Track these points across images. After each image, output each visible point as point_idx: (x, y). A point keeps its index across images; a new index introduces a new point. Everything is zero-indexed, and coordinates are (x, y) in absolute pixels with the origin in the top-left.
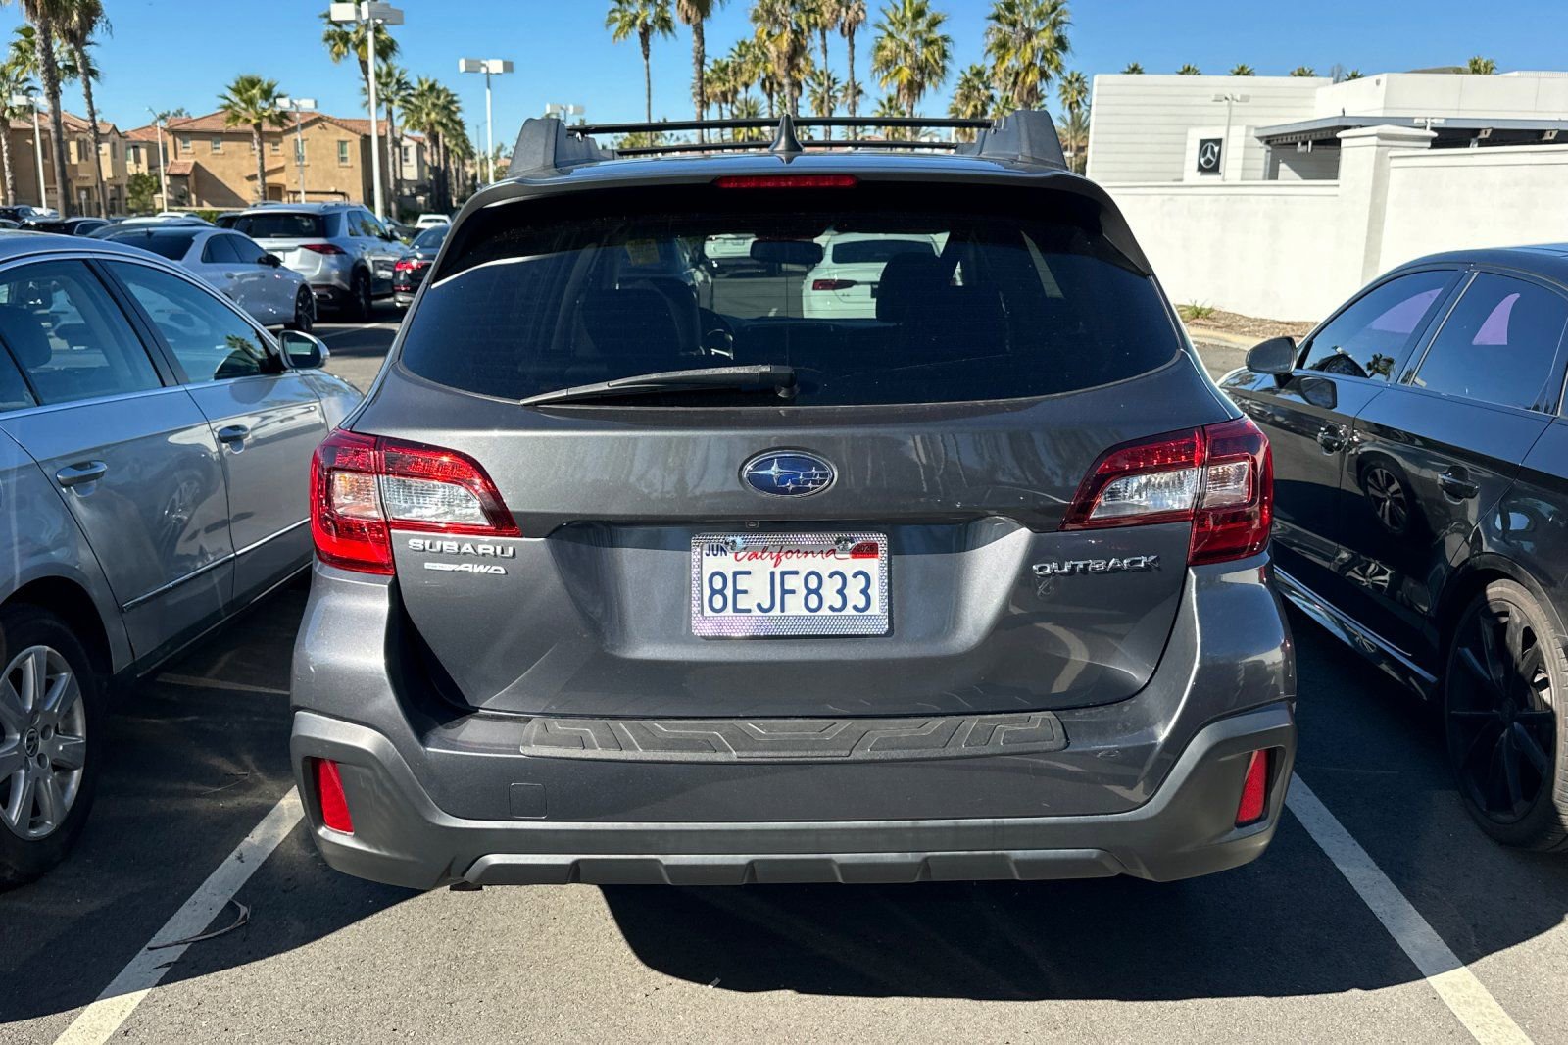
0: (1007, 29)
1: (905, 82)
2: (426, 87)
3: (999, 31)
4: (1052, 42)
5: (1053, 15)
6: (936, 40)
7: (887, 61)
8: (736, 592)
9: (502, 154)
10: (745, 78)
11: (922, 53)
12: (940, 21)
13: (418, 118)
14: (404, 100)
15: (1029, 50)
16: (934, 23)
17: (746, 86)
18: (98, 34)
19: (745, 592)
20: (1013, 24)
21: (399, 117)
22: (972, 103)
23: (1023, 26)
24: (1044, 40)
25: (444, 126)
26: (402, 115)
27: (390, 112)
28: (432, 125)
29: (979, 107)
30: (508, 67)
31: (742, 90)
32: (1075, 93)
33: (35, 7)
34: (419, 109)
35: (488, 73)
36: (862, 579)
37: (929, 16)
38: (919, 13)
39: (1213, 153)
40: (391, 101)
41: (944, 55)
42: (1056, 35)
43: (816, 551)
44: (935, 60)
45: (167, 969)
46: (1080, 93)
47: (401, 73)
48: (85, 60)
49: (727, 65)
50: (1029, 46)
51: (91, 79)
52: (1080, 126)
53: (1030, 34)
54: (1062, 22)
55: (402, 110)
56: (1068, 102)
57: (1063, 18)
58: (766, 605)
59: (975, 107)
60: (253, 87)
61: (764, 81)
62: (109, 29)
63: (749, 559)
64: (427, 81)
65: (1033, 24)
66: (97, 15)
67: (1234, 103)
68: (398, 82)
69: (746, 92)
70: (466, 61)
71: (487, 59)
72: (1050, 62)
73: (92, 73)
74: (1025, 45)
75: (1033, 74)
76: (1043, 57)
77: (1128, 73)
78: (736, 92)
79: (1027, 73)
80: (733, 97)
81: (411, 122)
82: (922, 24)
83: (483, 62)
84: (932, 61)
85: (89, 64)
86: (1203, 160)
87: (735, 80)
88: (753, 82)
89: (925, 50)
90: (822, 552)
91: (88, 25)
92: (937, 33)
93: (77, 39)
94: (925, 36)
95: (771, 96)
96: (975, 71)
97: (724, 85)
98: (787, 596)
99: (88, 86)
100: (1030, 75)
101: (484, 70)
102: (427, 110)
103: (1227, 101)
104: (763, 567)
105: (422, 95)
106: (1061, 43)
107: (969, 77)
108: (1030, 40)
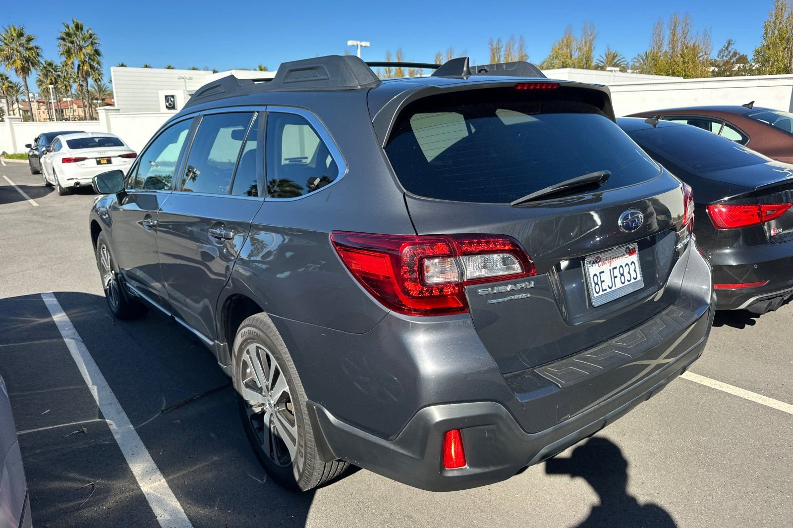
0: (70, 45)
1: (19, 67)
3: (65, 45)
4: (93, 52)
5: (91, 40)
6: (32, 48)
7: (7, 57)
8: (601, 282)
11: (26, 53)
12: (32, 39)
15: (82, 54)
16: (29, 40)
20: (72, 42)
22: (49, 78)
23: (77, 43)
24: (89, 50)
29: (53, 80)
32: (97, 75)
37: (25, 37)
38: (20, 35)
39: (171, 101)
41: (38, 54)
42: (94, 48)
44: (34, 57)
46: (99, 75)
50: (81, 53)
52: (101, 90)
53: (81, 48)
54: (96, 43)
56: (94, 79)
57: (96, 41)
58: (610, 286)
59: (51, 80)
65: (82, 43)
67: (186, 80)
72: (93, 61)
74: (80, 52)
75: (87, 66)
76: (90, 58)
77: (120, 66)
79: (84, 65)
82: (23, 40)
84: (32, 57)
86: (167, 104)
89: (27, 52)
90: (621, 256)
92: (32, 44)
94: (26, 46)
96: (47, 63)
100: (85, 65)
103: (183, 80)
106: (97, 52)
107: (45, 66)
108: (82, 51)
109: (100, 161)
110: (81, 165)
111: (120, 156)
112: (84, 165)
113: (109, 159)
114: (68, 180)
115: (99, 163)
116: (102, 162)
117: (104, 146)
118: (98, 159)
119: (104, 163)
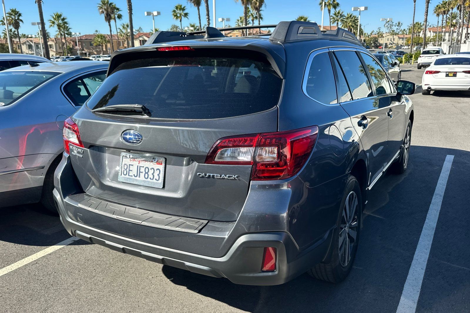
2: (349, 16)
8: (129, 170)
9: (373, 34)
10: (452, 6)
13: (346, 25)
14: (342, 20)
17: (452, 8)
18: (263, 8)
19: (131, 171)
21: (340, 25)
25: (353, 26)
26: (341, 24)
27: (338, 23)
28: (349, 26)
30: (366, 8)
31: (451, 10)
33: (244, 2)
34: (346, 22)
35: (360, 11)
36: (158, 171)
40: (338, 20)
43: (148, 160)
45: (73, 242)
47: (342, 12)
48: (260, 15)
49: (447, 2)
51: (260, 20)
55: (341, 23)
58: (136, 175)
60: (302, 19)
61: (459, 6)
62: (266, 6)
63: (133, 161)
64: (350, 14)
66: (263, 3)
68: (341, 15)
69: (452, 10)
70: (354, 8)
71: (360, 7)
73: (262, 18)
78: (448, 11)
80: (447, 12)
81: (344, 26)
83: (359, 8)
85: (261, 16)
87: (449, 7)
88: (454, 7)
90: (150, 161)
91: (260, 5)
93: (258, 9)
95: (460, 11)
97: (445, 8)
98: (140, 173)
99: (259, 21)
101: (359, 10)
102: (348, 22)
104: (136, 163)
105: (347, 18)
109: (448, 74)
110: (435, 76)
111: (464, 72)
112: (437, 76)
113: (455, 73)
114: (425, 85)
115: (447, 75)
116: (449, 75)
117: (462, 64)
118: (447, 73)
119: (451, 76)
